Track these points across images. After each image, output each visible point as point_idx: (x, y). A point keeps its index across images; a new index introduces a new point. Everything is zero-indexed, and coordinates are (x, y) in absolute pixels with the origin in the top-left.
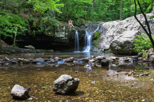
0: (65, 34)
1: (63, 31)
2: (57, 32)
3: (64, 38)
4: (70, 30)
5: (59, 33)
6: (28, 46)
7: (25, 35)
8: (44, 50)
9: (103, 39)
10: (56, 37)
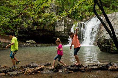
0: (64, 28)
1: (62, 25)
2: (56, 26)
3: (63, 32)
4: (69, 24)
5: (58, 28)
6: (29, 40)
7: (27, 30)
8: (44, 44)
9: (102, 32)
10: (56, 31)
